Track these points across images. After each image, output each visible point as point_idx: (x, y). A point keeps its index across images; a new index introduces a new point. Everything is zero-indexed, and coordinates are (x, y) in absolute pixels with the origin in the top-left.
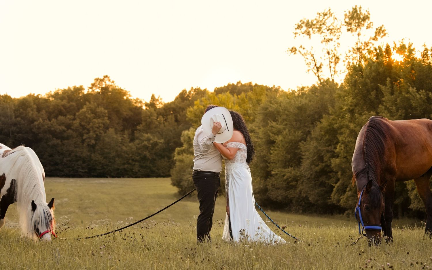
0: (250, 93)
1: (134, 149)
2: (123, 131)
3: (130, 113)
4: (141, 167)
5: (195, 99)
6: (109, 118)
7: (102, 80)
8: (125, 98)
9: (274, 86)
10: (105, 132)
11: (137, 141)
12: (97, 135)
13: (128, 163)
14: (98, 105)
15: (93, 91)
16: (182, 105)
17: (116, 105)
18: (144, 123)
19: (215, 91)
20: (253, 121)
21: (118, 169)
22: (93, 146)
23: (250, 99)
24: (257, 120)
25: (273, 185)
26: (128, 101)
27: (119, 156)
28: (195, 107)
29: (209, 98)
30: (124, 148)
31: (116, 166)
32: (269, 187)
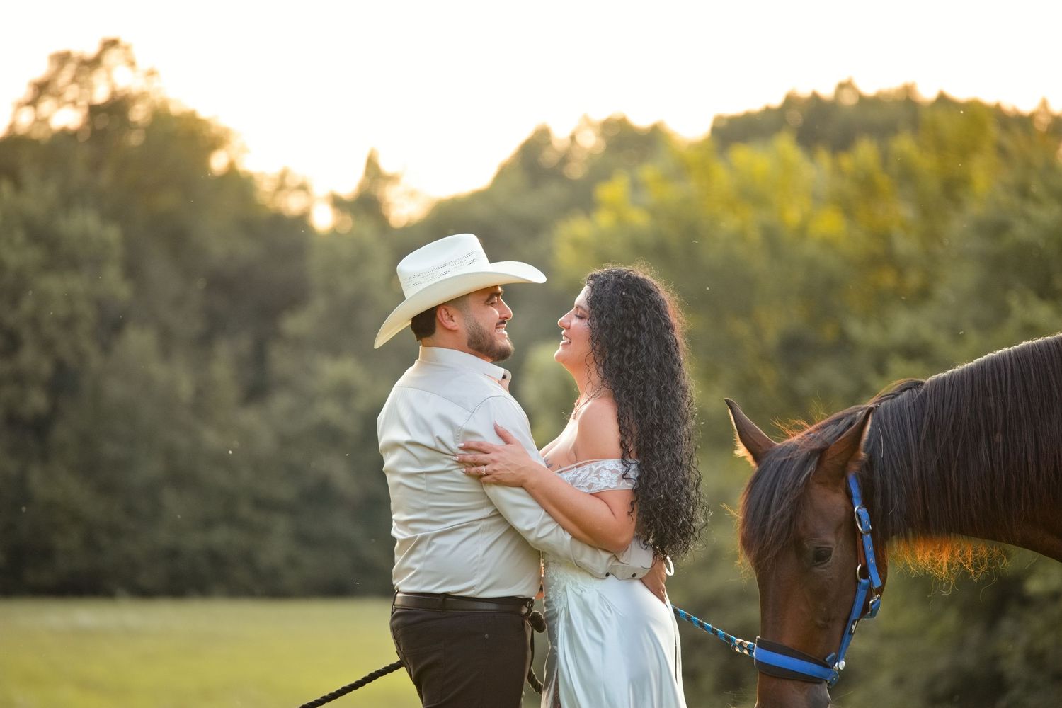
0: (904, 144)
1: (266, 441)
2: (205, 341)
3: (247, 249)
4: (304, 539)
5: (600, 172)
6: (132, 270)
7: (93, 64)
8: (218, 162)
9: (1044, 104)
10: (106, 349)
11: (281, 402)
12: (60, 366)
13: (231, 519)
14: (68, 201)
15: (44, 121)
16: (531, 204)
17: (168, 200)
18: (320, 304)
19: (716, 131)
20: (924, 295)
21: (173, 554)
22: (40, 427)
23: (906, 176)
24: (944, 292)
25: (1035, 659)
26: (237, 184)
27: (181, 478)
28: (604, 220)
29: (682, 169)
30: (211, 438)
31: (164, 537)
32: (1014, 665)
